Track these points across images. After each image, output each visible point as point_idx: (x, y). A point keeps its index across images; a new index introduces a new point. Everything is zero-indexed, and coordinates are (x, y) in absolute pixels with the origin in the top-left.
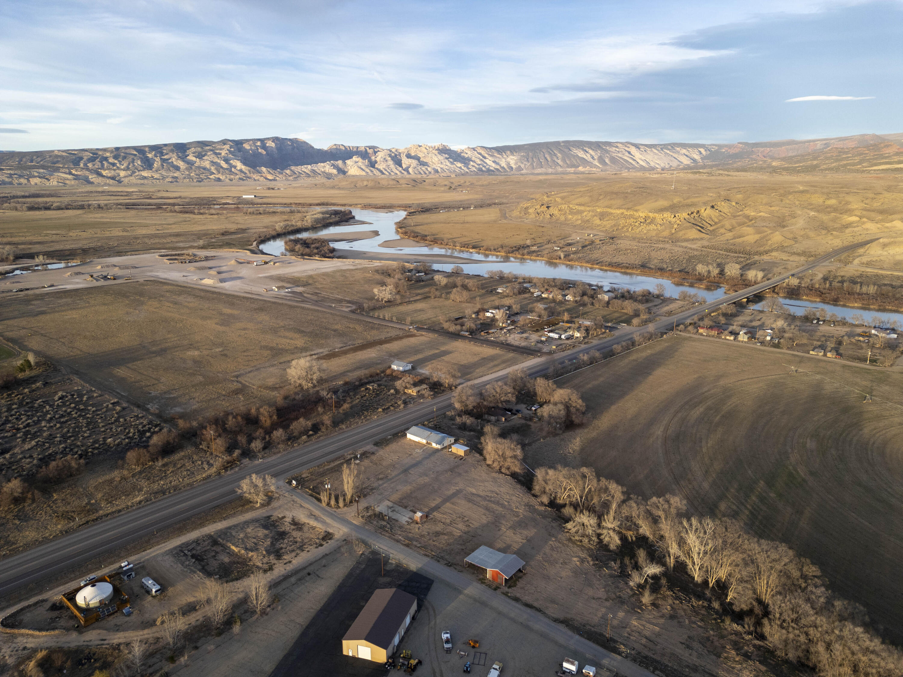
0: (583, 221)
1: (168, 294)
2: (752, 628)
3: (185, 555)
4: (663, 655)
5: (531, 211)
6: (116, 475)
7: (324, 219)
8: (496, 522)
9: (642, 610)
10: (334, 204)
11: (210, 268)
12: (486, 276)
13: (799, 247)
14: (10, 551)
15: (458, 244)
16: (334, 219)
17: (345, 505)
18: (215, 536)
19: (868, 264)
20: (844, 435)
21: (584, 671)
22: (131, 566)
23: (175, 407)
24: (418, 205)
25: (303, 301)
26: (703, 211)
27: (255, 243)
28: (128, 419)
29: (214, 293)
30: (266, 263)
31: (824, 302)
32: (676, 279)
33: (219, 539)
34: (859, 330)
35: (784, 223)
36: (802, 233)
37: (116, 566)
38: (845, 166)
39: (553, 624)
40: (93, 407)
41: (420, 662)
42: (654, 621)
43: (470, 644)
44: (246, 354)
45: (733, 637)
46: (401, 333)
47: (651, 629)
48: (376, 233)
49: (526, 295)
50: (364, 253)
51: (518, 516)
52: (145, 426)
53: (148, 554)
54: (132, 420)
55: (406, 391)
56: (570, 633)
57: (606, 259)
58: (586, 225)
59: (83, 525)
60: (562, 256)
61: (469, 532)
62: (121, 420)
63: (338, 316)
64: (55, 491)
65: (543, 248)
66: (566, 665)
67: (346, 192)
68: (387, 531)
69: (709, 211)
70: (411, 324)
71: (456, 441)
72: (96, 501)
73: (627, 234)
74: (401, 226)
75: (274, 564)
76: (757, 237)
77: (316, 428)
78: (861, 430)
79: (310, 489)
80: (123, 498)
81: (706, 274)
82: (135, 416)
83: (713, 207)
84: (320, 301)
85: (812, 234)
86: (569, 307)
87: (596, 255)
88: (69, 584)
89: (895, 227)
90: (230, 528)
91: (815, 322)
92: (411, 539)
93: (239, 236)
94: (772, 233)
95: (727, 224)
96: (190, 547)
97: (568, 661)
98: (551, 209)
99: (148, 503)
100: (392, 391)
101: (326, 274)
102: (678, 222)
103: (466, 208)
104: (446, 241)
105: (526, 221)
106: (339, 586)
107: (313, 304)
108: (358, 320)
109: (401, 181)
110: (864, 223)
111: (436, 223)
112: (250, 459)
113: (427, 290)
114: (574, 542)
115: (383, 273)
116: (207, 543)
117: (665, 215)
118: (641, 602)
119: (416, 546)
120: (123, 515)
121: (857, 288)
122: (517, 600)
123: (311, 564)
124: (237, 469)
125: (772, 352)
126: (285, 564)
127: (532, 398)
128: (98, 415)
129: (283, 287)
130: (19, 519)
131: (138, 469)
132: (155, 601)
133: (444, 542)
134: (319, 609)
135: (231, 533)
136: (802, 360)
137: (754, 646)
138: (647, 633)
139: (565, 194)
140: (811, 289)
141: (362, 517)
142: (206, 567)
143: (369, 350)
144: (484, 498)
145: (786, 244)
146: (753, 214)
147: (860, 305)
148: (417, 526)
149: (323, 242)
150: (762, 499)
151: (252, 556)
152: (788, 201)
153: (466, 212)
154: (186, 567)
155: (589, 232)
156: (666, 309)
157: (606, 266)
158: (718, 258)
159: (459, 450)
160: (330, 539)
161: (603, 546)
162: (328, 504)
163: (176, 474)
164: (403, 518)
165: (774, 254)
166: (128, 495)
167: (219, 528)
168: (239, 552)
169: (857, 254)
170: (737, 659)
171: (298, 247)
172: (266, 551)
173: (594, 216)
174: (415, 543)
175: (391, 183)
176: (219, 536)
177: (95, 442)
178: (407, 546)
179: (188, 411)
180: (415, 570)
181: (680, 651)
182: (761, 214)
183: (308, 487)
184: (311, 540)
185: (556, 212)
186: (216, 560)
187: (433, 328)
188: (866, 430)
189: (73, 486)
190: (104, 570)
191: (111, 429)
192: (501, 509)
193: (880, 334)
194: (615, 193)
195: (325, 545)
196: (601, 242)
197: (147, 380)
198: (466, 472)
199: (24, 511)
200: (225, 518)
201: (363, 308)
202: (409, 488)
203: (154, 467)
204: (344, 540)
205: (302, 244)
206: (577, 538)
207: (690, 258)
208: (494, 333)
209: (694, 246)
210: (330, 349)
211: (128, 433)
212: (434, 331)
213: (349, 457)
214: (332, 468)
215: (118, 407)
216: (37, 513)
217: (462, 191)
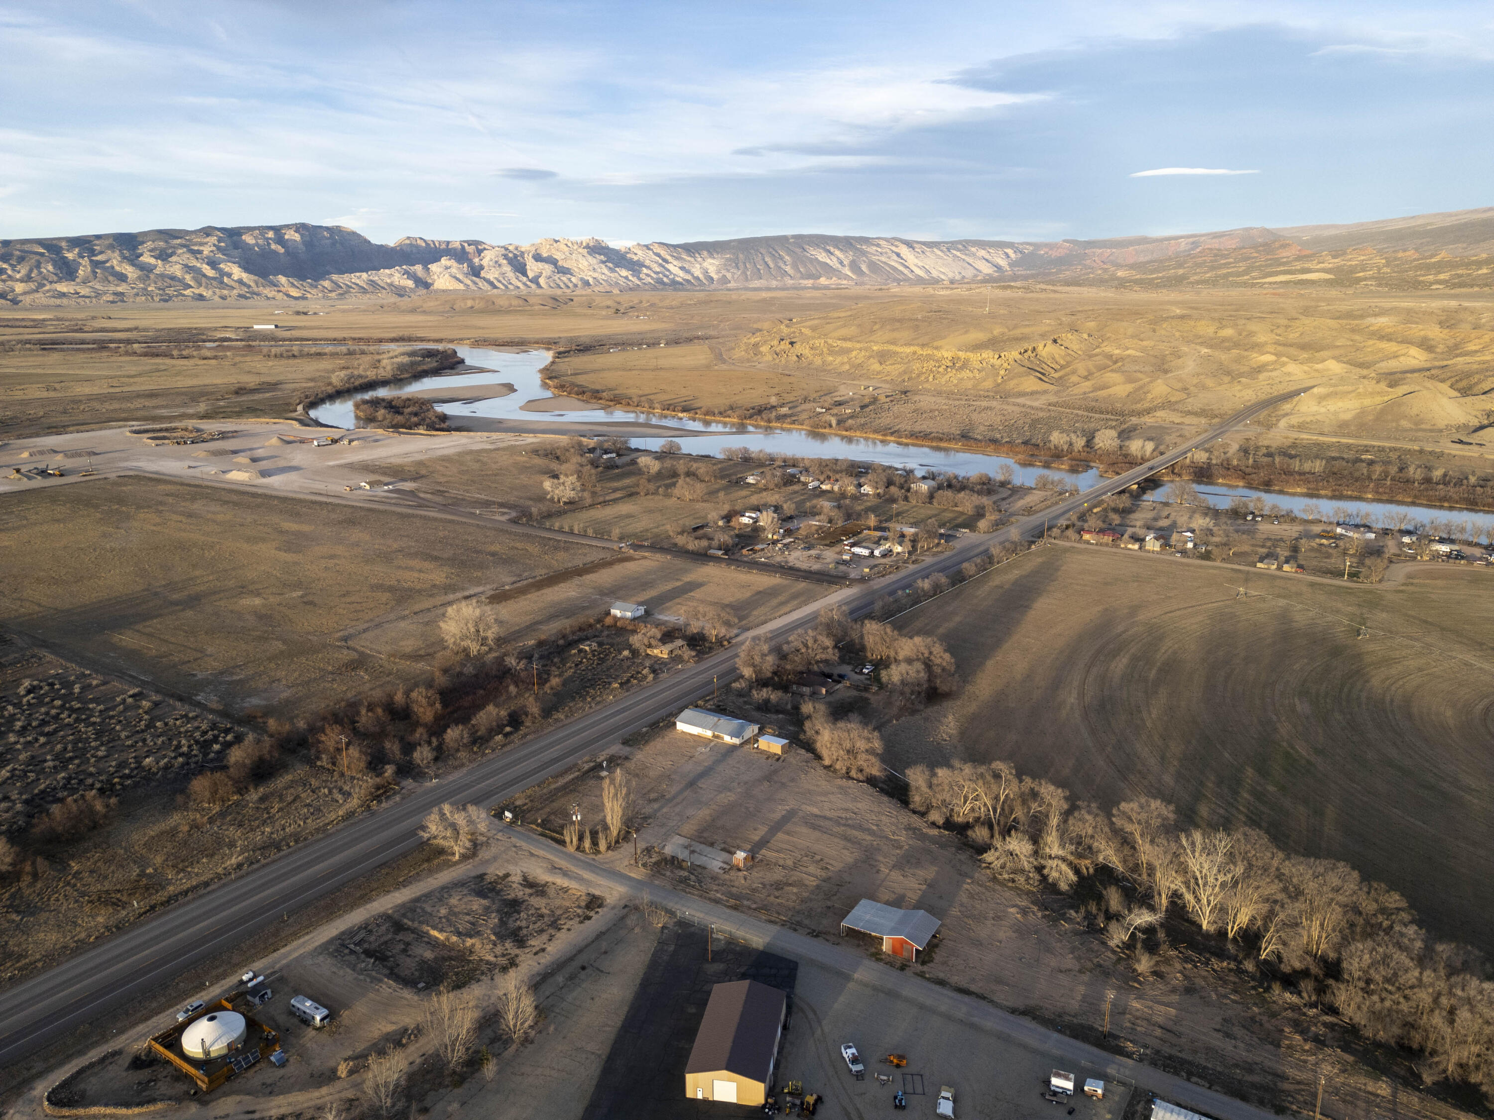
0: (853, 366)
1: (170, 500)
2: (1314, 998)
3: (352, 952)
4: (1195, 1052)
5: (764, 349)
6: (175, 819)
7: (413, 364)
8: (868, 858)
9: (1140, 983)
10: (422, 340)
11: (235, 452)
12: (721, 456)
13: (1195, 404)
14: (20, 969)
15: (657, 405)
16: (432, 363)
17: (609, 848)
18: (396, 916)
19: (1301, 427)
20: (1346, 690)
21: (1086, 1088)
22: (261, 978)
23: (250, 696)
24: (571, 340)
25: (420, 506)
26: (1041, 347)
27: (300, 408)
28: (171, 722)
29: (254, 495)
30: (335, 441)
31: (1250, 486)
32: (1020, 456)
33: (406, 921)
34: (1317, 529)
35: (1166, 366)
36: (1195, 381)
37: (232, 981)
38: (1226, 276)
39: (1011, 1017)
40: (98, 704)
41: (819, 1099)
42: (1165, 999)
43: (892, 1062)
44: (348, 600)
45: (1289, 1014)
46: (608, 556)
47: (1164, 1013)
48: (510, 388)
49: (796, 487)
50: (500, 421)
51: (901, 848)
52: (205, 733)
53: (285, 956)
54: (178, 723)
55: (649, 651)
56: (1042, 1029)
57: (902, 426)
58: (857, 372)
59: (145, 913)
60: (834, 423)
61: (830, 878)
62: (158, 724)
63: (490, 528)
64: (72, 857)
65: (799, 409)
66: (1056, 1081)
67: (436, 318)
68: (693, 887)
69: (1051, 348)
70: (621, 539)
71: (761, 731)
72: (155, 870)
73: (926, 386)
74: (549, 374)
75: (517, 956)
76: (1129, 387)
77: (515, 720)
78: (1367, 681)
79: (538, 825)
80: (204, 860)
81: (1065, 447)
82: (182, 717)
83: (1055, 341)
84: (452, 505)
85: (1210, 382)
86: (869, 504)
87: (885, 420)
88: (154, 1019)
89: (1328, 370)
90: (417, 900)
91: (1249, 518)
92: (737, 897)
93: (267, 395)
94: (1151, 382)
95: (1081, 368)
96: (357, 939)
97: (1058, 1075)
98: (797, 346)
99: (255, 866)
100: (626, 653)
101: (446, 459)
102: (1005, 365)
103: (652, 344)
104: (635, 400)
105: (759, 366)
106: (641, 984)
107: (440, 511)
108: (528, 536)
109: (532, 300)
110: (1284, 364)
111: (609, 369)
112: (414, 779)
113: (627, 481)
114: (1002, 884)
115: (546, 455)
116: (384, 928)
117: (984, 355)
118: (1134, 970)
119: (749, 908)
120: (214, 891)
121: (1296, 465)
122: (941, 983)
123: (580, 951)
124: (397, 798)
125: (1201, 567)
126: (536, 954)
127: (857, 654)
128: (112, 717)
129: (378, 483)
130: (18, 912)
131: (216, 809)
132: (324, 1037)
133: (794, 898)
134: (619, 1024)
135: (423, 909)
136: (1247, 579)
137: (1325, 1024)
138: (1160, 1020)
139: (816, 322)
140: (1226, 467)
141: (644, 865)
142: (396, 971)
143: (562, 585)
144: (837, 821)
145: (1173, 399)
146: (1117, 352)
147: (1305, 490)
148: (740, 874)
149: (423, 403)
150: (1259, 796)
151: (473, 945)
152: (1163, 332)
153: (652, 352)
154: (362, 972)
155: (866, 383)
156: (1021, 503)
157: (906, 437)
158: (1077, 421)
159: (772, 744)
160: (600, 906)
161: (1048, 887)
162: (578, 848)
163: (288, 813)
164: (715, 862)
165: (1159, 414)
166: (212, 855)
167: (399, 901)
168: (448, 939)
169: (1281, 412)
170: (1307, 1047)
171: (381, 413)
172: (495, 934)
173: (869, 357)
174: (746, 903)
175: (515, 302)
176: (404, 915)
177: (122, 765)
178: (735, 908)
179: (275, 702)
180: (761, 948)
181: (1217, 1041)
182: (1129, 352)
183: (534, 822)
184: (567, 910)
185: (806, 352)
186: (409, 956)
187: (659, 545)
188: (1375, 682)
189: (104, 846)
190: (211, 989)
191: (144, 740)
192: (869, 838)
193: (1350, 534)
194: (899, 321)
195: (595, 917)
196: (888, 400)
197: (180, 652)
198: (793, 780)
199: (22, 897)
200: (405, 884)
201: (531, 515)
202: (707, 812)
203: (243, 803)
204: (626, 906)
205: (385, 408)
206: (1006, 876)
207: (1034, 423)
208: (763, 550)
209: (1036, 404)
210: (495, 586)
211: (179, 746)
212: (662, 550)
213: (586, 767)
214: (564, 787)
215: (144, 703)
216: (49, 899)
217: (638, 317)
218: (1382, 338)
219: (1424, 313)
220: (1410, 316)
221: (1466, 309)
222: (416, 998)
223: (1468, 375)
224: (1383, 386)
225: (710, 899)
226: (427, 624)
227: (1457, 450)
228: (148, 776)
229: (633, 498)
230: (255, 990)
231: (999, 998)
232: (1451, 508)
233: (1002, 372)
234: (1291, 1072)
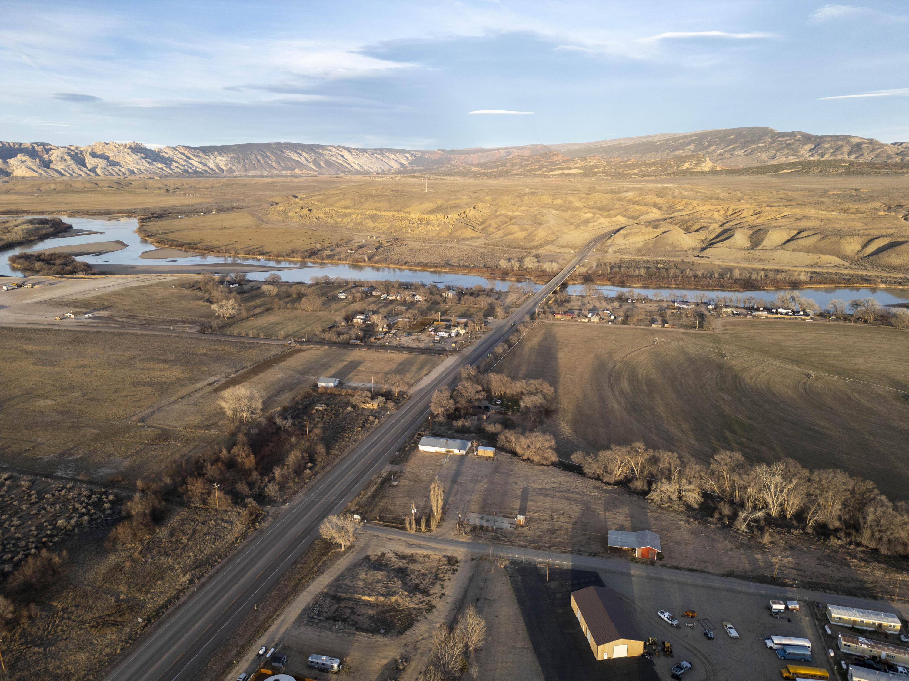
0: (355, 224)
2: (848, 540)
3: (320, 621)
4: (817, 577)
5: (291, 214)
6: (112, 559)
7: (37, 229)
8: (588, 509)
9: (769, 549)
10: (26, 212)
12: (310, 282)
13: (562, 241)
15: (241, 251)
16: (48, 229)
17: (438, 526)
18: (331, 593)
19: (619, 251)
20: (738, 385)
21: (790, 607)
22: (273, 650)
23: (100, 468)
24: (145, 210)
25: (123, 327)
26: (468, 212)
28: (56, 493)
30: (20, 286)
31: (615, 285)
32: (486, 275)
33: (340, 594)
34: (666, 305)
35: (539, 221)
36: (557, 229)
37: (250, 656)
38: (529, 171)
39: (725, 579)
42: (784, 554)
43: (688, 615)
44: (121, 394)
45: (843, 550)
46: (285, 350)
47: (790, 561)
48: (122, 244)
49: (372, 299)
50: (132, 267)
52: (89, 497)
53: (276, 632)
54: (62, 493)
55: (363, 406)
56: (743, 582)
57: (408, 259)
58: (359, 227)
60: (366, 259)
61: (576, 522)
62: (47, 496)
63: (188, 338)
64: (50, 599)
65: (336, 251)
66: (775, 607)
67: (29, 197)
68: (504, 540)
69: (473, 212)
70: (286, 338)
72: (126, 595)
73: (409, 235)
74: (144, 234)
75: (430, 601)
76: (524, 233)
77: (309, 459)
78: (744, 380)
79: (379, 521)
80: (159, 582)
81: (509, 268)
83: (474, 208)
84: (147, 324)
86: (426, 306)
87: (395, 257)
90: (337, 580)
91: (629, 301)
92: (534, 542)
94: (536, 230)
95: (494, 223)
96: (316, 611)
97: (773, 603)
98: (314, 212)
99: (203, 580)
100: (350, 408)
101: (115, 294)
102: (452, 222)
103: (207, 212)
104: (223, 248)
105: (292, 225)
106: (519, 602)
107: (141, 329)
108: (219, 341)
109: (100, 184)
110: (598, 219)
111: (187, 229)
112: (271, 505)
113: (259, 301)
114: (666, 509)
116: (328, 601)
117: (438, 217)
118: (760, 543)
119: (546, 547)
120: (187, 601)
121: (630, 272)
122: (677, 568)
123: (466, 591)
124: (270, 519)
126: (441, 597)
129: (80, 313)
130: (38, 646)
131: (139, 547)
132: (343, 677)
133: (566, 537)
134: (525, 628)
135: (346, 585)
136: (653, 333)
137: (861, 552)
138: (790, 565)
139: (320, 197)
140: (597, 274)
141: (465, 533)
142: (359, 626)
143: (269, 370)
144: (554, 489)
145: (550, 239)
146: (509, 213)
147: (642, 285)
148: (526, 528)
149: (65, 257)
151: (396, 600)
152: (527, 202)
153: (208, 217)
154: (338, 631)
155: (370, 234)
156: (508, 301)
157: (413, 266)
159: (486, 452)
160: (457, 562)
161: (689, 507)
162: (416, 531)
163: (196, 541)
164: (506, 524)
165: (547, 247)
166: (162, 579)
167: (326, 583)
168: (377, 600)
169: (607, 244)
170: (862, 565)
171: (38, 265)
172: (405, 591)
173: (365, 218)
174: (541, 544)
175: (88, 185)
176: (336, 591)
177: (40, 528)
178: (538, 548)
179: (123, 469)
180: (570, 568)
181: (823, 570)
182: (517, 213)
183: (375, 519)
184: (438, 569)
185: (322, 215)
186: (359, 615)
187: (313, 340)
188: (747, 380)
189: (71, 586)
190: (240, 665)
191: (44, 509)
192: (579, 496)
193: (683, 306)
194: (376, 196)
195: (459, 569)
196: (389, 244)
197: (14, 444)
198: (511, 471)
199: (31, 635)
200: (320, 571)
201: (211, 327)
202: (477, 496)
203: (157, 540)
204: (473, 560)
205: (37, 261)
206: (666, 505)
207: (482, 255)
208: (383, 338)
209: (477, 244)
210: (223, 375)
211: (75, 510)
212: (316, 343)
213: (379, 481)
214: (375, 495)
215: (23, 483)
216: (56, 632)
217: (184, 194)
218: (634, 203)
219: (649, 190)
220: (642, 192)
221: (667, 188)
222: (386, 639)
223: (686, 222)
224: (650, 229)
225: (519, 546)
226: (195, 404)
227: (697, 260)
228: (68, 533)
229: (271, 311)
230: (275, 658)
231: (711, 570)
232: (713, 290)
233: (451, 226)
234: (865, 578)
